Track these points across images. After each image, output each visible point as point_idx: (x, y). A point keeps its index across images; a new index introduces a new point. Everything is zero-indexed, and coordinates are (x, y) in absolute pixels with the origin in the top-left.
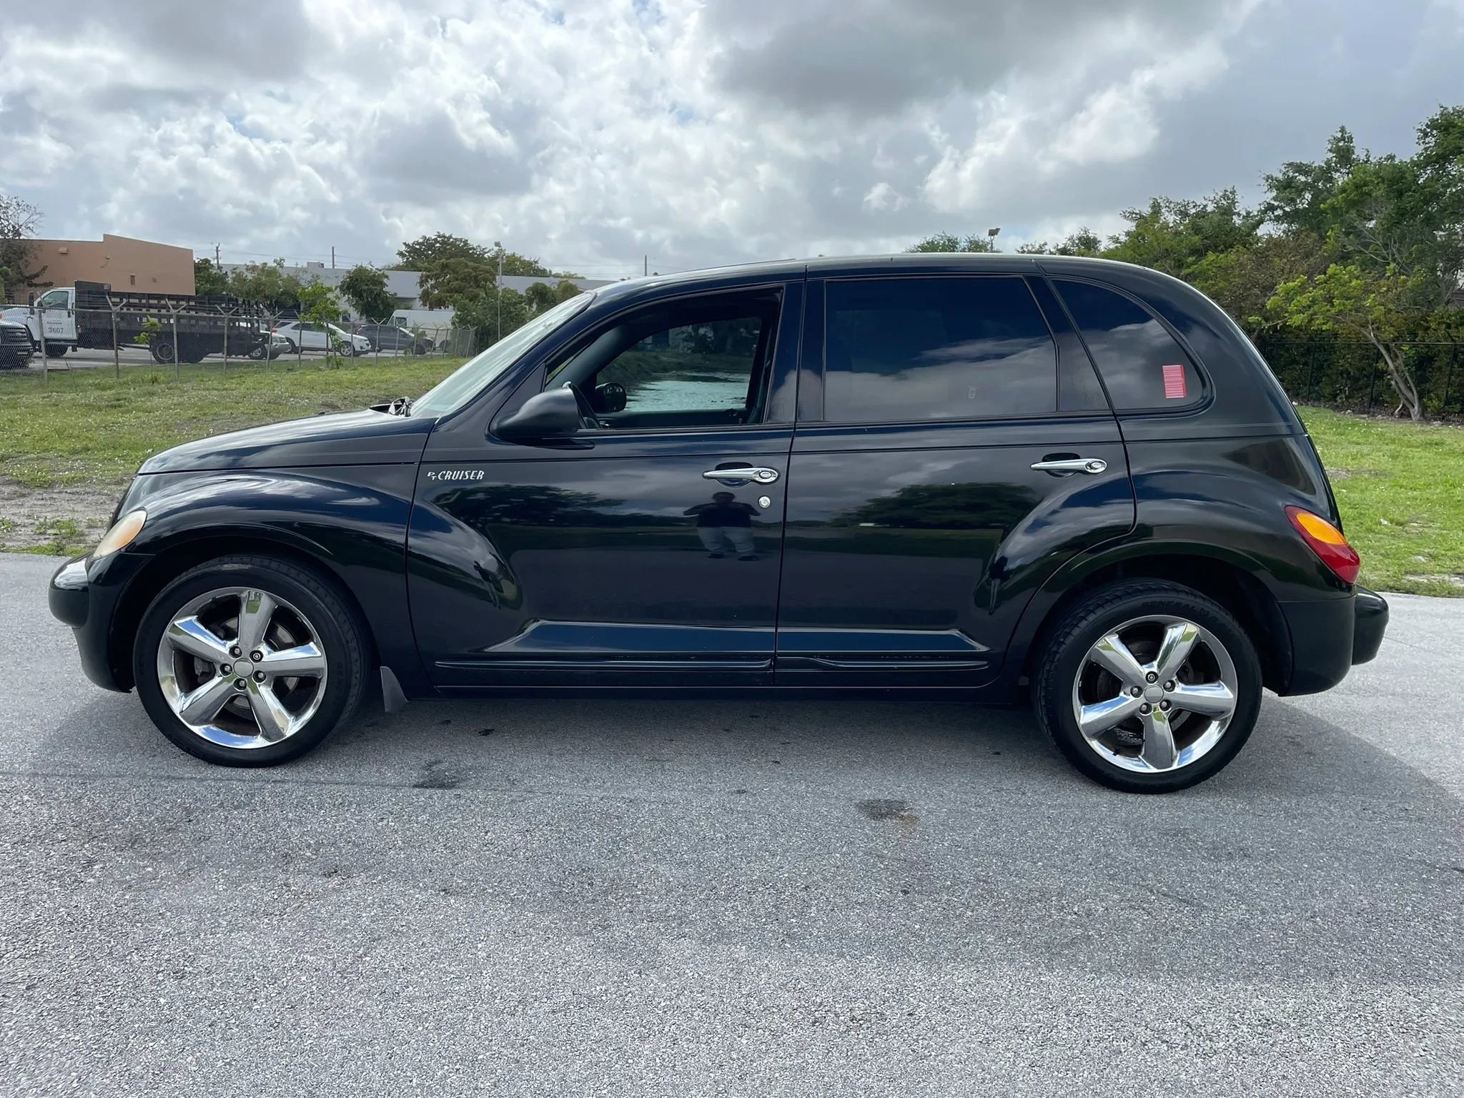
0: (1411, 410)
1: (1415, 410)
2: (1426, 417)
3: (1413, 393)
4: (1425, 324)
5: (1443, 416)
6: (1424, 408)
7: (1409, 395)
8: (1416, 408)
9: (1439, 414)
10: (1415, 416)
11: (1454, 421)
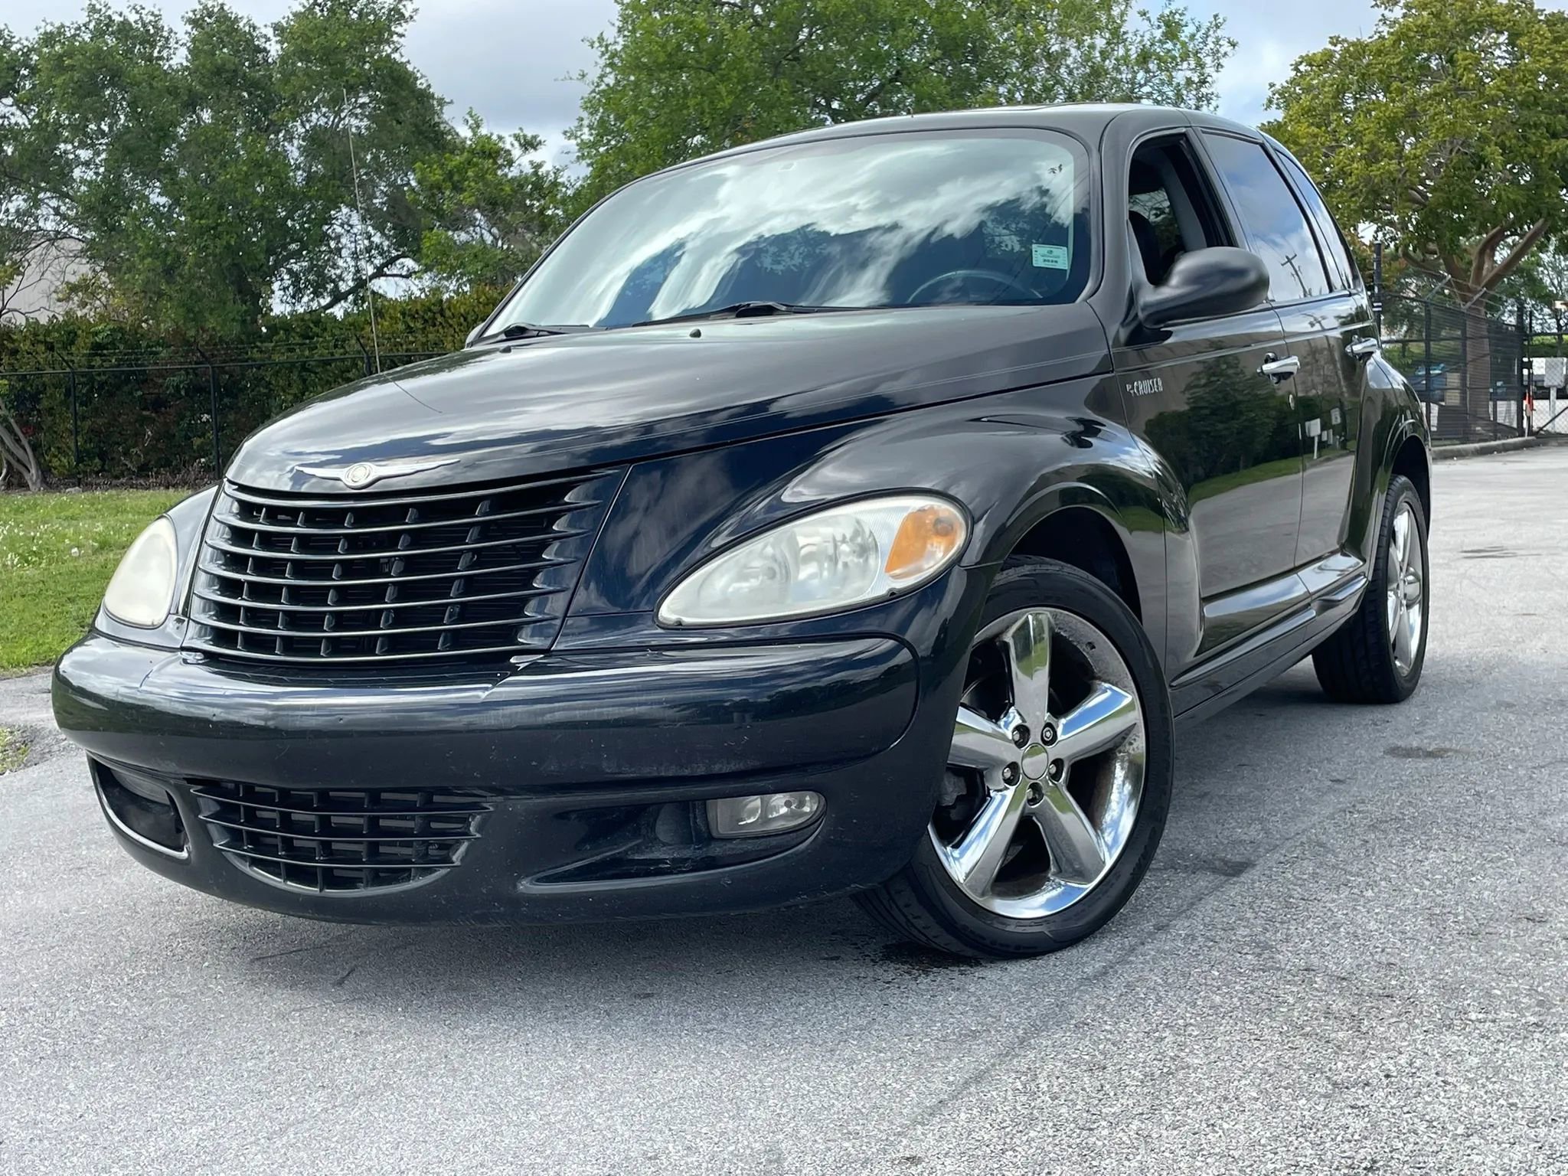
0: (27, 477)
1: (33, 474)
2: (51, 481)
3: (25, 450)
4: (10, 346)
5: (77, 478)
6: (45, 471)
7: (19, 453)
8: (33, 471)
9: (72, 476)
10: (34, 484)
11: (98, 485)
